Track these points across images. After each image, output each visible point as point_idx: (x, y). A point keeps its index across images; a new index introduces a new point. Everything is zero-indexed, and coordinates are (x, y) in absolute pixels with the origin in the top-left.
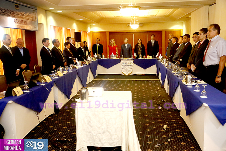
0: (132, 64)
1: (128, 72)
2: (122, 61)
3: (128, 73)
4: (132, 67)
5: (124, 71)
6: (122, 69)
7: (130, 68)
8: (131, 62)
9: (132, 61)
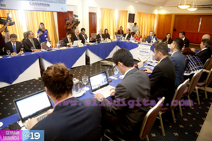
0: (149, 51)
1: (144, 58)
2: (140, 45)
3: (144, 60)
4: (149, 54)
5: (141, 57)
6: (138, 55)
7: (146, 55)
8: (149, 49)
9: (149, 47)
